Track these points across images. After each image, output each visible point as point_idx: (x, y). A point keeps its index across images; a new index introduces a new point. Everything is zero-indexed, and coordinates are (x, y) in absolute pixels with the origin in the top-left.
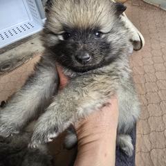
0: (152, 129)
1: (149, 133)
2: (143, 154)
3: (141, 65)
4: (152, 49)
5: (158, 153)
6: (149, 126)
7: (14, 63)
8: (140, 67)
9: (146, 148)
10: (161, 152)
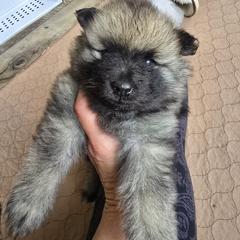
1: (203, 114)
2: (196, 136)
5: (213, 132)
6: (203, 105)
7: (29, 56)
10: (217, 131)
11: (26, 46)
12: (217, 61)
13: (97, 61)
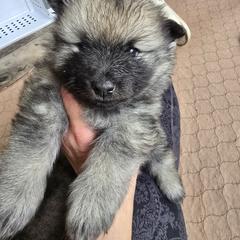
0: (202, 145)
1: (198, 151)
2: (191, 176)
3: (189, 65)
4: (203, 44)
5: (209, 172)
6: (198, 142)
7: (14, 73)
8: (187, 68)
9: (194, 168)
10: (213, 171)
11: (12, 62)
12: (212, 96)
13: (75, 54)
